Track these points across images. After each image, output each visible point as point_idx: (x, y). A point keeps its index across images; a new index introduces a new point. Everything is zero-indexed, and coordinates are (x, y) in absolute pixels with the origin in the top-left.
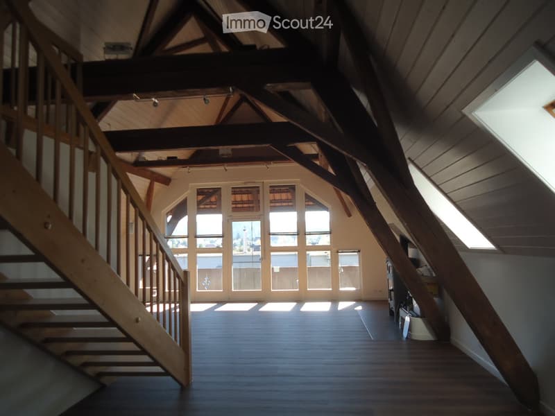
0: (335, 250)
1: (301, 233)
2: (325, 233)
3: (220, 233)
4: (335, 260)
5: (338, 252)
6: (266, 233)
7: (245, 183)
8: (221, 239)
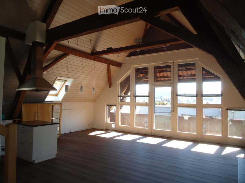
0: (225, 108)
1: (200, 95)
2: (217, 96)
3: (147, 94)
4: (225, 116)
5: (227, 110)
6: (175, 95)
7: (162, 64)
8: (148, 98)
